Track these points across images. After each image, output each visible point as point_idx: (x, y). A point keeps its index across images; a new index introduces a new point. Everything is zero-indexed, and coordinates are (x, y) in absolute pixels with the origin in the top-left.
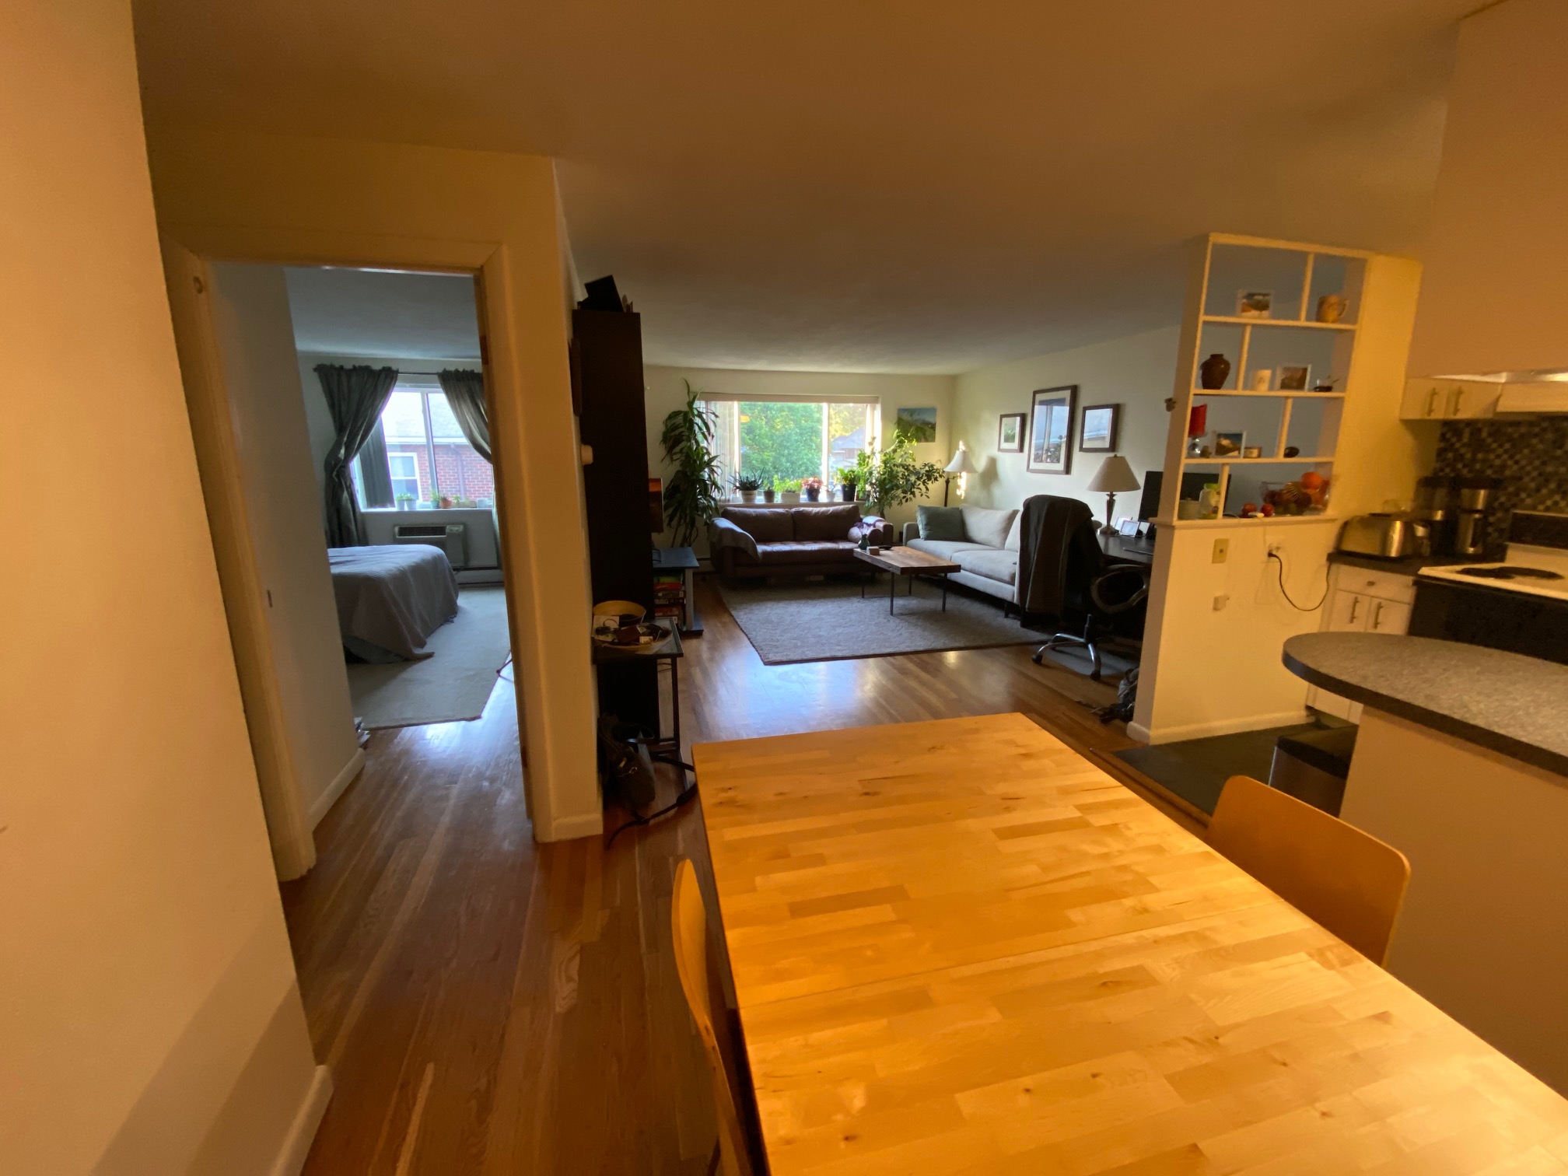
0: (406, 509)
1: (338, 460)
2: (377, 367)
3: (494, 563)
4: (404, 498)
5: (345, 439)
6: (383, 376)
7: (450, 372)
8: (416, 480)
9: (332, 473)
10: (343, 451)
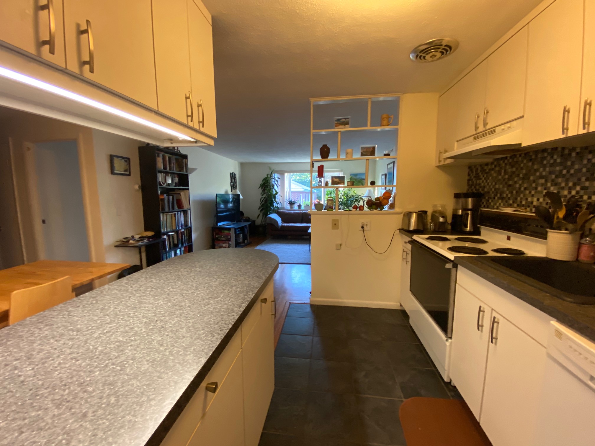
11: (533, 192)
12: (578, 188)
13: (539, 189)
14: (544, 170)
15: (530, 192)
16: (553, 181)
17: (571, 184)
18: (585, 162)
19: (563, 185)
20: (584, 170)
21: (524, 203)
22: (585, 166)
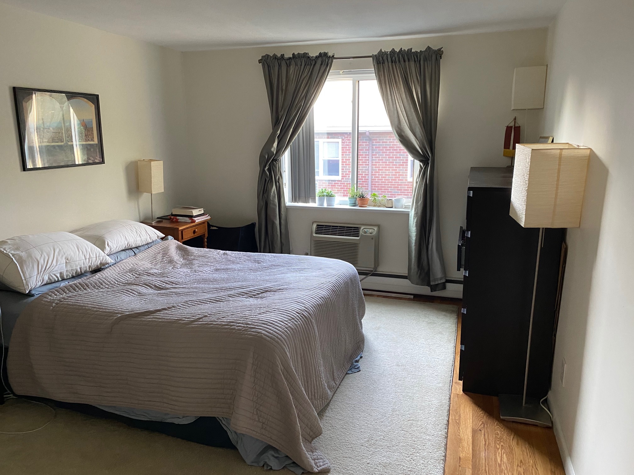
0: (325, 205)
1: (270, 154)
2: (313, 54)
3: (405, 272)
4: (325, 194)
5: (279, 132)
6: (319, 62)
7: (386, 53)
8: (338, 161)
9: (265, 167)
10: (275, 145)
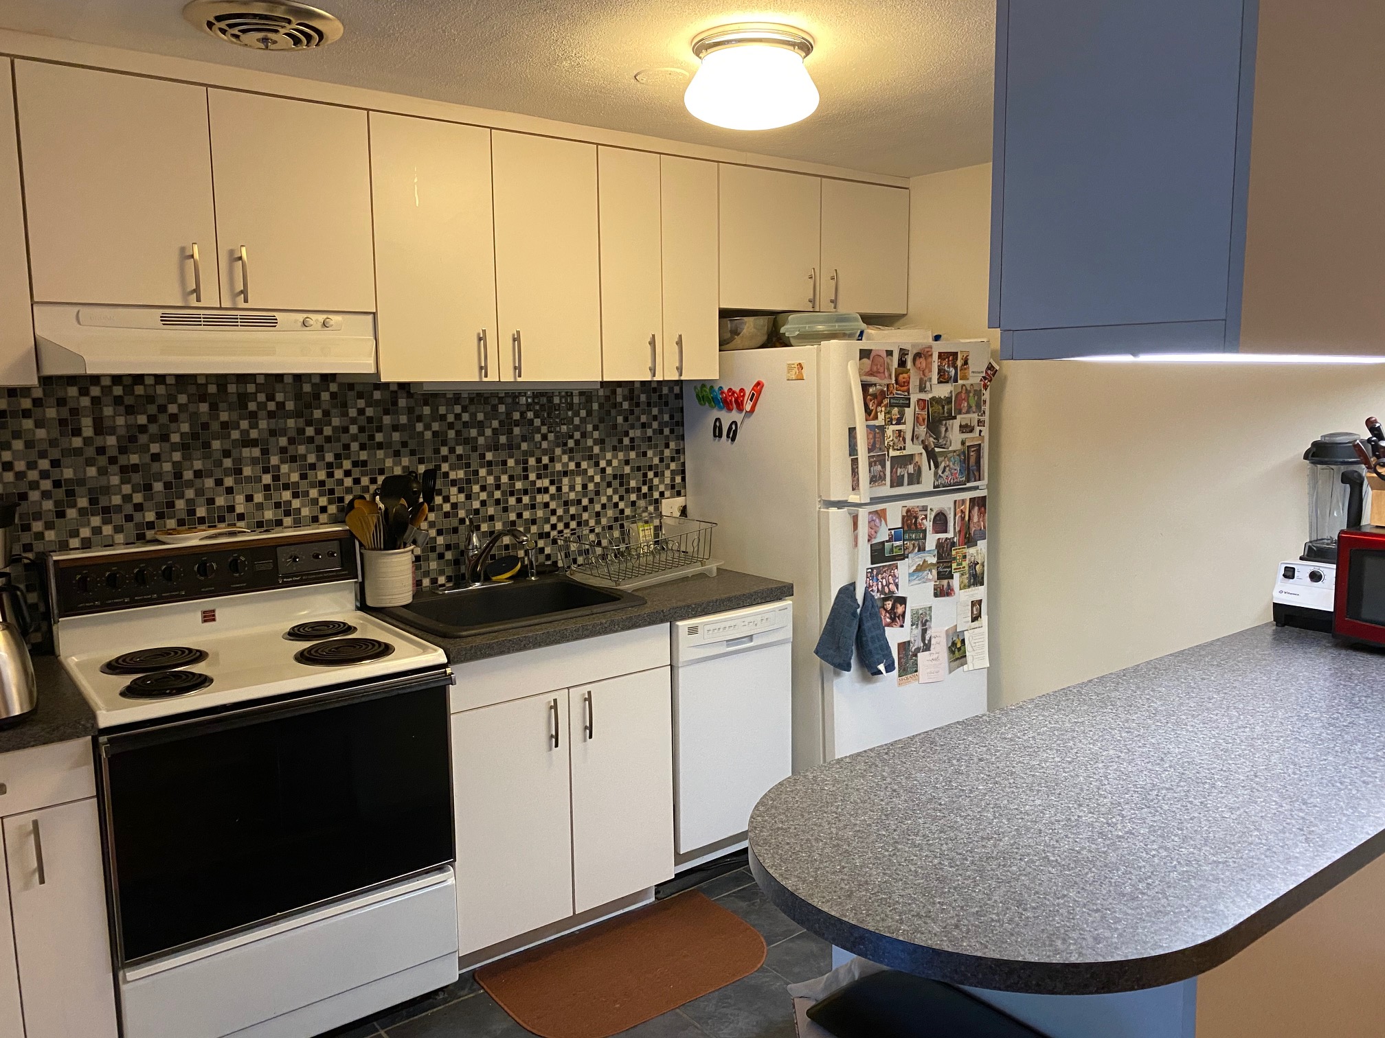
11: (229, 481)
12: (347, 465)
13: (247, 471)
14: (254, 426)
15: (219, 482)
16: (283, 450)
17: (329, 457)
18: (353, 413)
19: (312, 458)
20: (354, 429)
21: (201, 512)
22: (353, 421)
